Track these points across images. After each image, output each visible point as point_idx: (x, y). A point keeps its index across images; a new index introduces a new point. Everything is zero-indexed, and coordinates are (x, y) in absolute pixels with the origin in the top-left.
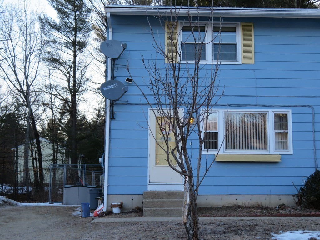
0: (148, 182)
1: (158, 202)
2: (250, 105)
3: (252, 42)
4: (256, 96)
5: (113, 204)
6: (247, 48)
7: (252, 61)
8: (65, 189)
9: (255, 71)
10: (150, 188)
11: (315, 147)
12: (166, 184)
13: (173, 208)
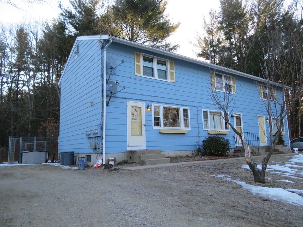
0: (128, 145)
1: (149, 156)
2: (174, 104)
3: (174, 71)
4: (176, 99)
5: (109, 159)
6: (172, 73)
7: (174, 81)
8: (23, 153)
9: (175, 86)
10: (129, 149)
11: (198, 126)
12: (137, 146)
13: (159, 159)
